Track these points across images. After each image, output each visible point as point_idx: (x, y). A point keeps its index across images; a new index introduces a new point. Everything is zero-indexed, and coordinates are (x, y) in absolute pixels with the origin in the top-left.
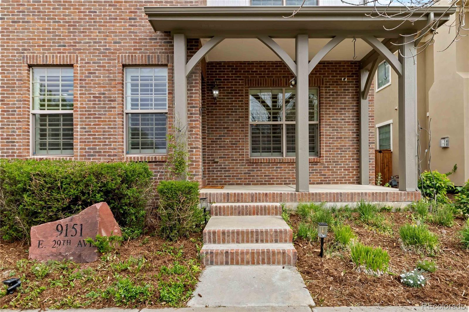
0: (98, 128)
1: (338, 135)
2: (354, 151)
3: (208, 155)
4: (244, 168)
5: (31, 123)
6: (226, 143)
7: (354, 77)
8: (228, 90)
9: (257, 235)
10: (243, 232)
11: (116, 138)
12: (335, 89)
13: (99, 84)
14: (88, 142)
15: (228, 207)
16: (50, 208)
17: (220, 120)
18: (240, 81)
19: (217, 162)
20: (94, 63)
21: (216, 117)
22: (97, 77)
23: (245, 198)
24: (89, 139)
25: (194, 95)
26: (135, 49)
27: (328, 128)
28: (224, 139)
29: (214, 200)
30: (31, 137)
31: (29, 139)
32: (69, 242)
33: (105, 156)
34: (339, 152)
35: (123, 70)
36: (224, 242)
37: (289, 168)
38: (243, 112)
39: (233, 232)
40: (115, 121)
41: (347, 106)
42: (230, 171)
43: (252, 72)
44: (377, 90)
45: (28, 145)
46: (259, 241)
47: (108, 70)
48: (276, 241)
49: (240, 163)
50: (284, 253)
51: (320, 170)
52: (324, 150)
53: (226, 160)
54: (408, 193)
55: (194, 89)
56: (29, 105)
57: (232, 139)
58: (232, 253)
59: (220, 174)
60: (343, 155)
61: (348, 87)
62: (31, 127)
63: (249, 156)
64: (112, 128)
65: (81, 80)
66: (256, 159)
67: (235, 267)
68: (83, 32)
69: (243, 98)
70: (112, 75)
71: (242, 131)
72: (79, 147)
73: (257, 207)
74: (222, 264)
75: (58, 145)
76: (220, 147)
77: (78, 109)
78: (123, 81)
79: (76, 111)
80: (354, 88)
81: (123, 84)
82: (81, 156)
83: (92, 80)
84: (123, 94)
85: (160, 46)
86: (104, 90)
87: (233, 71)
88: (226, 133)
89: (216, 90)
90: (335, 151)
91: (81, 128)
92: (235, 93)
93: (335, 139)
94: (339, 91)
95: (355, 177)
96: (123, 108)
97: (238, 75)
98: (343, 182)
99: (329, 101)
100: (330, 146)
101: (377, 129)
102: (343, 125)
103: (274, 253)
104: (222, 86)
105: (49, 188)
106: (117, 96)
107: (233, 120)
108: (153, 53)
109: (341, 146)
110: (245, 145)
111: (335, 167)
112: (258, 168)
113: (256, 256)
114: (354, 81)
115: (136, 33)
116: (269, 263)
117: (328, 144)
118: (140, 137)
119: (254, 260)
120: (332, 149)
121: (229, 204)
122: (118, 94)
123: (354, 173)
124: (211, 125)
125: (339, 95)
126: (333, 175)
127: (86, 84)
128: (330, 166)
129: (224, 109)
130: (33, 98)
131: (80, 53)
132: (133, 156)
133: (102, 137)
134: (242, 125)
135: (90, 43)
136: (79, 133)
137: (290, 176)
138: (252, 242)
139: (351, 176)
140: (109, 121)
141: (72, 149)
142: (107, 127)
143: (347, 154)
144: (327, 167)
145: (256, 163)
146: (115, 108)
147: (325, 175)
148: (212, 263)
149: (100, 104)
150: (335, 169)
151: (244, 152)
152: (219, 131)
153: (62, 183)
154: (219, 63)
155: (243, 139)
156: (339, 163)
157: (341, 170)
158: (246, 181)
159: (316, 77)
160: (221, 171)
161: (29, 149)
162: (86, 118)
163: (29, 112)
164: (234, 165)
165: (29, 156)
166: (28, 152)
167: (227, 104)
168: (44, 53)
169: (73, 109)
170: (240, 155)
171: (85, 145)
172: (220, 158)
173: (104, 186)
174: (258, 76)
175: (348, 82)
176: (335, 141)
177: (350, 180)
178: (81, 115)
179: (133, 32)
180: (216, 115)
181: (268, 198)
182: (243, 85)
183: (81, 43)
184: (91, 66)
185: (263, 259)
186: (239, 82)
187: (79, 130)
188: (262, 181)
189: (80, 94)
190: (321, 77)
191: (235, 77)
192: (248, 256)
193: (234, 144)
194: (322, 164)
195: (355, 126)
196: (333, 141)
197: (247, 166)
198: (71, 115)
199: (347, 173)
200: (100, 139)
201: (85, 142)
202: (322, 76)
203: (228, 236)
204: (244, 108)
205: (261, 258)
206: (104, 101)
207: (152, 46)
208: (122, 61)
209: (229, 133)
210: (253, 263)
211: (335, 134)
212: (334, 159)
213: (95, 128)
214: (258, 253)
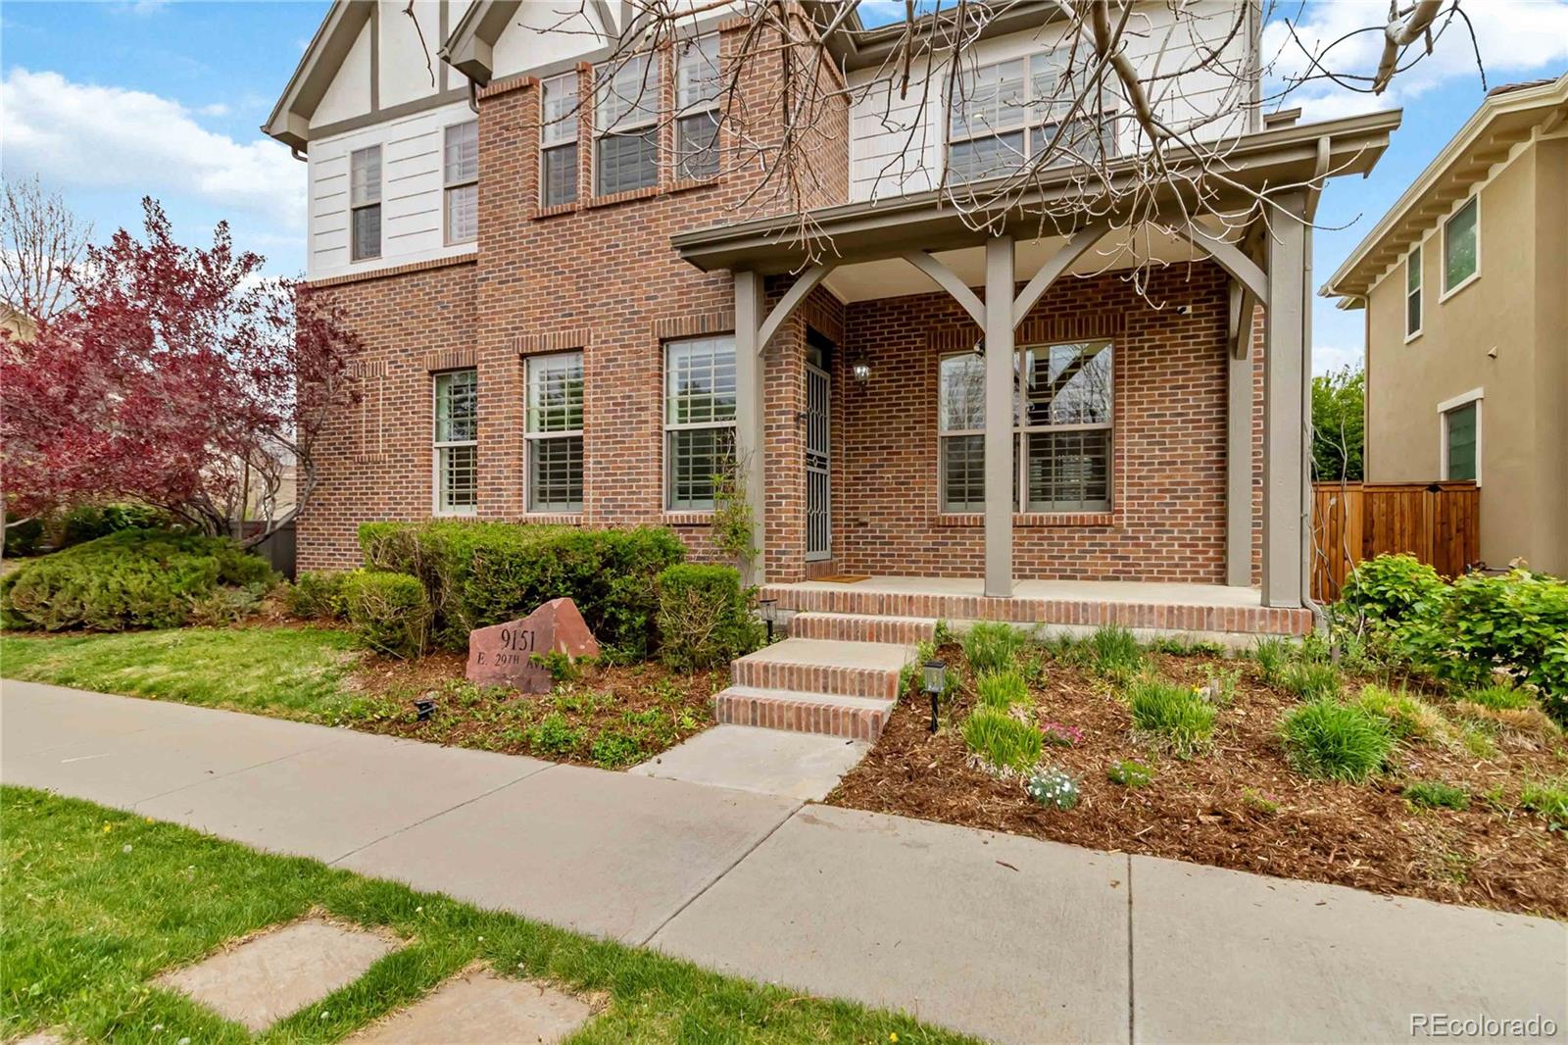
0: (621, 462)
1: (1164, 456)
2: (1210, 497)
3: (847, 508)
4: (925, 538)
5: (524, 457)
6: (885, 480)
7: (1214, 302)
8: (891, 363)
9: (826, 677)
10: (799, 669)
11: (648, 480)
12: (1157, 337)
13: (623, 378)
14: (605, 488)
15: (820, 621)
16: (498, 603)
17: (872, 430)
18: (918, 340)
19: (865, 524)
20: (614, 341)
21: (863, 425)
22: (619, 366)
23: (867, 605)
24: (607, 481)
25: (784, 389)
26: (680, 307)
27: (1136, 440)
28: (880, 472)
29: (804, 605)
30: (524, 481)
31: (521, 484)
32: (516, 659)
33: (631, 513)
34: (1168, 501)
35: (661, 350)
36: (766, 685)
37: (1033, 538)
38: (923, 409)
39: (782, 668)
40: (647, 448)
41: (1192, 379)
42: (892, 543)
43: (944, 315)
44: (1443, 297)
45: (520, 495)
46: (830, 689)
47: (636, 352)
48: (862, 694)
49: (915, 526)
50: (854, 715)
51: (1112, 545)
52: (1125, 495)
53: (885, 520)
54: (1274, 613)
55: (784, 375)
56: (521, 424)
57: (897, 472)
58: (763, 705)
59: (872, 550)
60: (1178, 507)
61: (1195, 330)
62: (524, 463)
63: (938, 510)
64: (642, 461)
65: (595, 374)
66: (950, 518)
67: (766, 732)
68: (598, 286)
69: (923, 379)
70: (642, 361)
71: (921, 453)
72: (592, 497)
73: (879, 624)
74: (745, 723)
75: (564, 492)
76: (871, 490)
77: (591, 429)
78: (661, 369)
79: (586, 432)
80: (1214, 331)
81: (661, 376)
82: (594, 513)
83: (612, 373)
84: (660, 395)
85: (723, 294)
86: (630, 391)
87: (901, 319)
88: (885, 460)
89: (860, 364)
90: (1154, 498)
91: (595, 463)
92: (906, 368)
93: (1157, 467)
94: (1168, 343)
95: (1213, 564)
96: (660, 421)
97: (913, 326)
98: (1178, 576)
99: (1141, 369)
100: (1142, 485)
101: (1442, 416)
102: (1179, 429)
103: (836, 714)
104: (878, 354)
105: (496, 572)
106: (650, 399)
107: (900, 429)
108: (710, 310)
109: (1171, 484)
110: (926, 486)
111: (1154, 539)
112: (955, 538)
113: (803, 715)
114: (1214, 311)
115: (683, 274)
116: (827, 732)
117: (1136, 480)
118: (691, 476)
119: (800, 724)
120: (1148, 491)
121: (832, 616)
122: (652, 395)
123: (1211, 554)
124: (854, 443)
125: (1169, 353)
126: (1148, 559)
127: (602, 380)
128: (1141, 536)
129: (882, 406)
130: (528, 412)
131: (593, 325)
132: (680, 513)
133: (626, 478)
134: (920, 440)
135: (609, 304)
136: (591, 472)
137: (1033, 557)
138: (816, 690)
139: (1201, 561)
140: (637, 448)
141: (581, 500)
142: (633, 459)
143: (1191, 505)
144: (1132, 538)
145: (953, 526)
146: (646, 422)
147: (1127, 558)
148: (729, 720)
149: (623, 417)
150: (1153, 543)
151: (923, 501)
152: (871, 455)
153: (511, 563)
154: (872, 304)
155: (923, 471)
156: (1167, 528)
157: (1173, 545)
158: (929, 568)
159: (1104, 311)
160: (875, 543)
161: (521, 501)
162: (602, 443)
163: (521, 436)
164: (903, 532)
165: (521, 513)
166: (520, 507)
167: (888, 393)
168: (542, 331)
169: (582, 428)
170: (915, 507)
171: (600, 494)
172: (871, 514)
173: (572, 571)
174: (958, 324)
175: (1195, 316)
176: (1157, 471)
177: (1197, 573)
178: (594, 438)
179: (677, 274)
180: (865, 419)
181: (914, 608)
182: (923, 348)
183: (594, 306)
184: (609, 348)
185: (817, 723)
186: (915, 342)
187: (591, 466)
188: (965, 569)
189: (594, 400)
190: (1118, 309)
191: (906, 331)
192: (790, 714)
193: (902, 483)
194: (1119, 530)
195: (1214, 430)
196: (1149, 471)
197: (930, 534)
198: (580, 439)
199: (1188, 554)
200: (624, 481)
201: (600, 488)
202: (1121, 307)
203: (774, 674)
204: (926, 400)
205: (812, 720)
206: (630, 410)
207: (708, 297)
208: (659, 333)
209: (892, 460)
210: (799, 729)
211: (1157, 453)
212: (1153, 518)
213: (615, 462)
214: (808, 709)
